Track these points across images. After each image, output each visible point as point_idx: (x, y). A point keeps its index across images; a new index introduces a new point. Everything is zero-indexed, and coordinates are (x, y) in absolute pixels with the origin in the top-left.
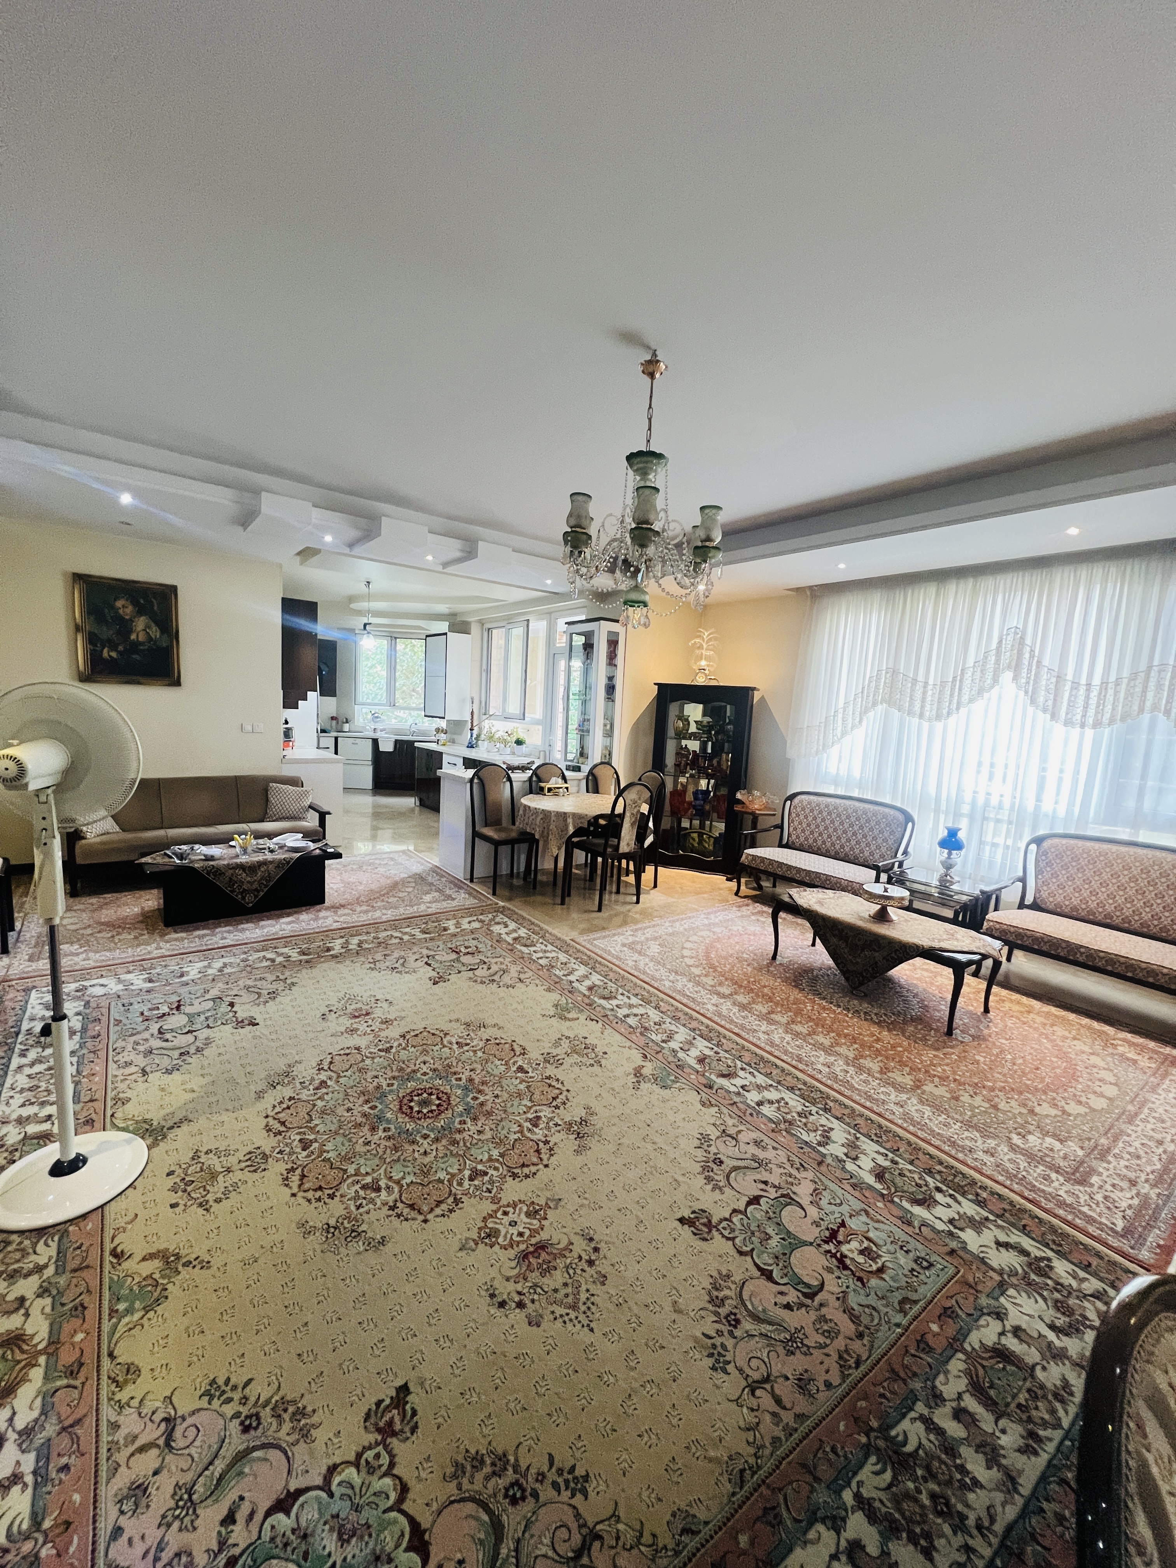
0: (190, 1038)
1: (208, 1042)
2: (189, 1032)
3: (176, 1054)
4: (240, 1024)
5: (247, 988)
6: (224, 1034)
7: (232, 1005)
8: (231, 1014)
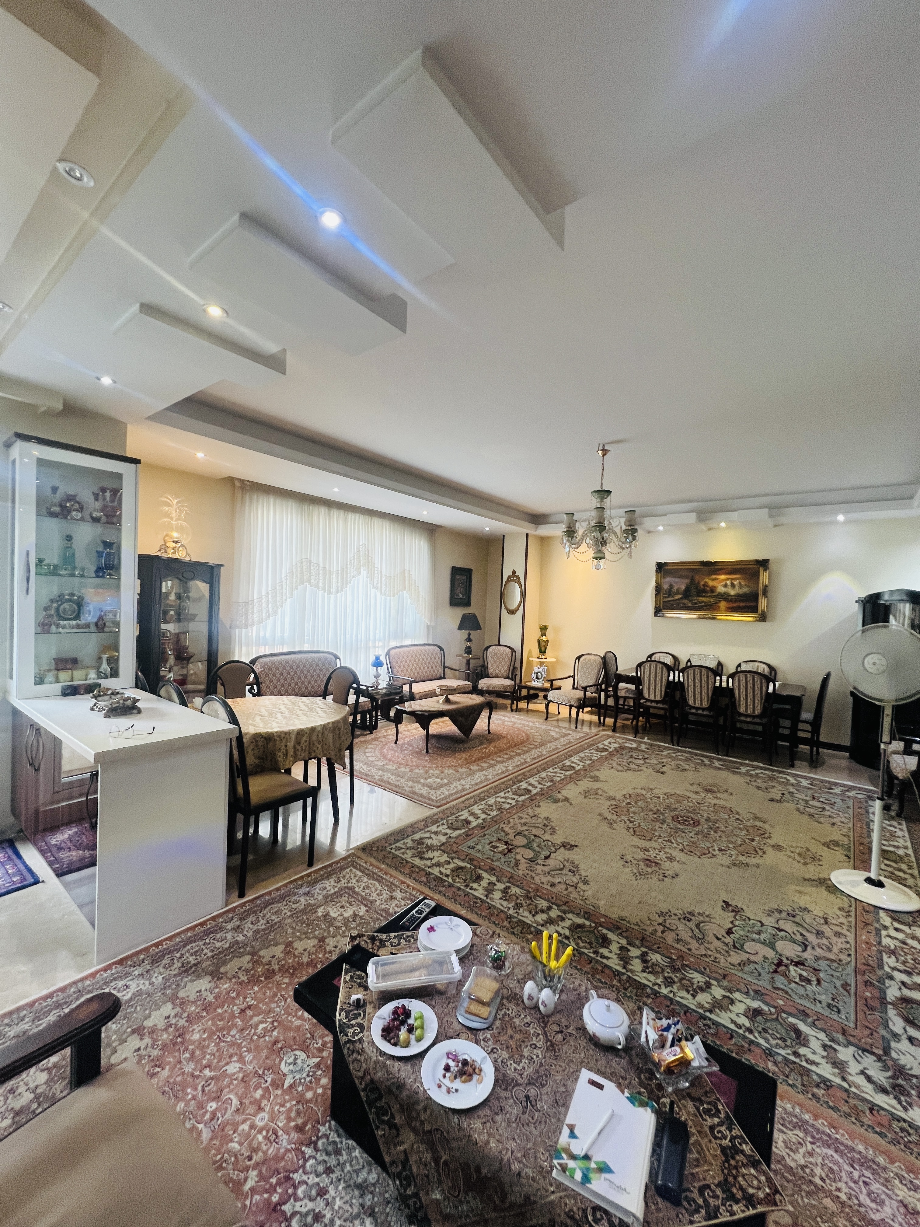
0: (782, 924)
1: (770, 912)
2: (780, 930)
3: (797, 919)
4: (737, 911)
5: (701, 940)
6: (754, 912)
7: (729, 932)
8: (737, 923)
